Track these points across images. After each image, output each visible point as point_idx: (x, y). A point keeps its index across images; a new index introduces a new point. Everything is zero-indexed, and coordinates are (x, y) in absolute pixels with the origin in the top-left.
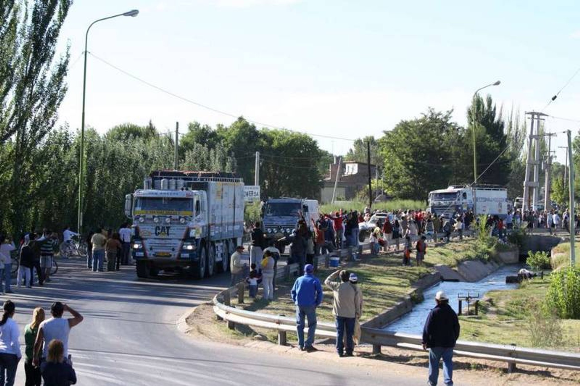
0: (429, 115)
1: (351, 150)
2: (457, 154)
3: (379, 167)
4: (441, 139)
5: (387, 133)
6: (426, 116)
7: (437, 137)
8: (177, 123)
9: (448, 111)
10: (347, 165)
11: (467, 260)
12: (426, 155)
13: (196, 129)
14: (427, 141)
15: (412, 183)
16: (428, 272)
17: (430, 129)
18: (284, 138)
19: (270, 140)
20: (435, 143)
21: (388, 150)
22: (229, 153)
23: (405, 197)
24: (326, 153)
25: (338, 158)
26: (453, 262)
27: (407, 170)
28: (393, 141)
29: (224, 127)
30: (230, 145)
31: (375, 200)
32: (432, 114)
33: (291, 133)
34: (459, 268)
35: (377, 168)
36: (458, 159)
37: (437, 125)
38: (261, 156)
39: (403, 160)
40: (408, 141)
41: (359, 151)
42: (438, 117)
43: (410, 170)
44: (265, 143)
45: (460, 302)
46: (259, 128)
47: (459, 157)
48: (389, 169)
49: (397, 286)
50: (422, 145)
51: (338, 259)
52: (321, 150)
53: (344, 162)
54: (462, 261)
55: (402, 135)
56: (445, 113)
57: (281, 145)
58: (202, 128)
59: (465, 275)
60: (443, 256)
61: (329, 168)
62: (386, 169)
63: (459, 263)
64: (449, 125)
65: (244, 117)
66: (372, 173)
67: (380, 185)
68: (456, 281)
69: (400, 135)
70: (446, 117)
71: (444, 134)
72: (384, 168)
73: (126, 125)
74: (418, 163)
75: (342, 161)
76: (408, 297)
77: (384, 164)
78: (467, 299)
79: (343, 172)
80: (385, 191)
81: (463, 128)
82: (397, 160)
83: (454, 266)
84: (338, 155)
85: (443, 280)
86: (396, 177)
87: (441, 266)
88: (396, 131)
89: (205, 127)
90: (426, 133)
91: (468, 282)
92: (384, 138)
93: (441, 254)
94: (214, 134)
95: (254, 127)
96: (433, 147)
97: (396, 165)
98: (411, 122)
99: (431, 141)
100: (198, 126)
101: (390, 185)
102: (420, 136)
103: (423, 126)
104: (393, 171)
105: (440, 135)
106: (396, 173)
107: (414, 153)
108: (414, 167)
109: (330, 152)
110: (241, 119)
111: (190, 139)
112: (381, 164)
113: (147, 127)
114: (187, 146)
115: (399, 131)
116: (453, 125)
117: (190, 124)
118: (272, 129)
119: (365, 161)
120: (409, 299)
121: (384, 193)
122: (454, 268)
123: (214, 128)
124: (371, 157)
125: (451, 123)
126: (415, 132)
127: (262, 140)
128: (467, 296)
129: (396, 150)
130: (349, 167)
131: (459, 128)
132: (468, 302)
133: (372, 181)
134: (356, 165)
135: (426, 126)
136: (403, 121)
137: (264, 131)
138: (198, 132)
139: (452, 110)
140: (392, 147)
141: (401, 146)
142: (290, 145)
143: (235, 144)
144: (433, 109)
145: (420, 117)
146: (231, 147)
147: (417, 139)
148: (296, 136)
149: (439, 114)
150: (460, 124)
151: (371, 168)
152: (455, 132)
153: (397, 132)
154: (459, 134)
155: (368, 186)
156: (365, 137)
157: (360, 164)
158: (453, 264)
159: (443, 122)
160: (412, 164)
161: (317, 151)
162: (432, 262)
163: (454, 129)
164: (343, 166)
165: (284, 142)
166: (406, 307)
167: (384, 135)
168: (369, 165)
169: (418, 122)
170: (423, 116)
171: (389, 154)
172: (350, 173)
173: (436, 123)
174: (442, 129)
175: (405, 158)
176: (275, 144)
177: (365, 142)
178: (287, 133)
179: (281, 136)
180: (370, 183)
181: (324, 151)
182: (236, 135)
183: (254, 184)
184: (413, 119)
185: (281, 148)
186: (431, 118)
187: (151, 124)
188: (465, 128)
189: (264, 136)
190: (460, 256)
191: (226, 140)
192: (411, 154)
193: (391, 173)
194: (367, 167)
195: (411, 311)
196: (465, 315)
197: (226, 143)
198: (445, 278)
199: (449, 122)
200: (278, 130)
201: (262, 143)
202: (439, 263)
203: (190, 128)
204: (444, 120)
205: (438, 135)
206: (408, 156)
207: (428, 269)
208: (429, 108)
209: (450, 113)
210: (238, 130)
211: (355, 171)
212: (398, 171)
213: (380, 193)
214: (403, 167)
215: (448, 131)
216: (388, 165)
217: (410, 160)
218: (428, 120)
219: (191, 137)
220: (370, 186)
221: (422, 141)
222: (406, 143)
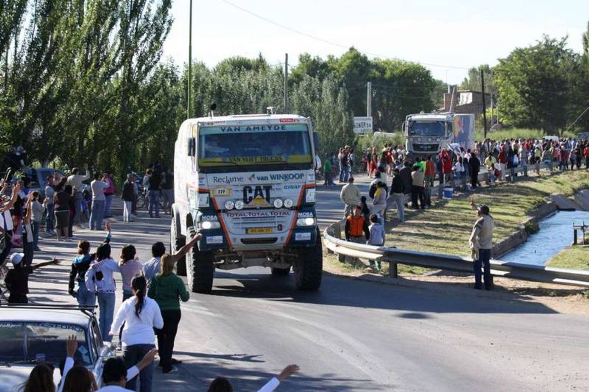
0: (544, 42)
1: (466, 79)
2: (574, 82)
3: (493, 96)
4: (557, 66)
5: (501, 61)
6: (540, 43)
7: (553, 64)
8: (287, 55)
9: (563, 38)
10: (461, 94)
11: (584, 189)
12: (541, 83)
13: (307, 61)
14: (543, 69)
15: (528, 111)
16: (543, 201)
17: (545, 56)
18: (397, 68)
19: (382, 71)
20: (551, 70)
21: (502, 78)
22: (340, 84)
23: (521, 126)
24: (440, 82)
25: (452, 87)
26: (570, 191)
27: (523, 99)
28: (507, 69)
29: (335, 58)
30: (343, 76)
31: (491, 130)
32: (547, 41)
33: (403, 63)
34: (576, 197)
35: (491, 96)
36: (574, 87)
37: (552, 52)
38: (372, 87)
39: (518, 88)
40: (523, 68)
41: (474, 79)
42: (553, 44)
43: (526, 98)
44: (377, 74)
45: (575, 231)
46: (370, 58)
47: (575, 85)
48: (504, 97)
49: (512, 215)
50: (538, 72)
51: (451, 189)
52: (434, 80)
53: (458, 91)
54: (579, 189)
55: (517, 63)
56: (559, 40)
57: (394, 75)
58: (312, 59)
59: (581, 204)
60: (559, 185)
61: (443, 98)
62: (501, 98)
63: (576, 191)
64: (564, 52)
65: (355, 48)
66: (486, 101)
67: (495, 114)
68: (573, 210)
69: (515, 63)
70: (561, 44)
71: (559, 61)
72: (498, 96)
73: (236, 59)
74: (533, 91)
75: (456, 90)
76: (523, 227)
77: (498, 92)
78: (583, 228)
79: (457, 101)
80: (500, 121)
81: (579, 55)
82: (512, 88)
83: (570, 195)
84: (452, 84)
85: (559, 209)
86: (512, 106)
87: (558, 195)
88: (510, 58)
89: (316, 58)
90: (541, 60)
91: (584, 210)
92: (498, 66)
93: (557, 183)
94: (325, 65)
95: (366, 58)
96: (549, 75)
97: (511, 94)
98: (526, 49)
99: (547, 68)
100: (309, 57)
101: (506, 113)
102: (536, 64)
103: (537, 53)
104: (508, 99)
105: (555, 62)
106: (511, 101)
107: (530, 80)
108: (530, 95)
109: (444, 82)
110: (352, 49)
111: (301, 70)
112: (496, 92)
113: (257, 59)
114: (298, 78)
115: (514, 58)
116: (568, 51)
117: (301, 55)
118: (383, 59)
119: (480, 90)
120: (524, 229)
121: (499, 123)
122: (570, 197)
123: (325, 59)
124: (485, 85)
125: (566, 50)
126: (530, 59)
127: (374, 71)
128: (582, 225)
129: (511, 78)
130: (463, 96)
131: (575, 55)
132: (584, 231)
133: (487, 110)
134: (471, 94)
135: (542, 53)
136: (517, 49)
137: (376, 61)
138: (309, 63)
139: (567, 37)
140: (507, 75)
141: (516, 74)
142: (404, 75)
143: (347, 75)
144: (548, 36)
145: (535, 44)
146: (344, 78)
147: (532, 67)
148: (409, 65)
149: (554, 41)
150: (575, 51)
151: (486, 97)
152: (571, 59)
153: (512, 60)
154: (575, 60)
155: (483, 115)
156: (479, 66)
157: (475, 94)
158: (569, 193)
159: (559, 49)
160: (527, 92)
161: (430, 81)
162: (548, 191)
163: (570, 56)
164: (458, 95)
165: (396, 72)
166: (521, 237)
167: (499, 63)
168: (483, 94)
169: (532, 49)
170: (538, 43)
171: (504, 81)
172: (464, 103)
173: (551, 49)
174: (557, 56)
175: (520, 86)
176: (388, 75)
177: (479, 70)
178: (400, 63)
179: (393, 66)
180: (484, 112)
181: (438, 81)
182: (348, 66)
183: (366, 116)
184: (528, 47)
185: (393, 78)
186: (546, 45)
187: (261, 57)
188: (581, 55)
189: (376, 66)
190: (576, 185)
191: (338, 71)
192: (526, 82)
193: (506, 102)
194: (481, 95)
195: (526, 241)
196: (581, 244)
197: (337, 74)
198: (561, 207)
199: (564, 49)
200: (391, 60)
201: (375, 74)
202: (554, 192)
203: (301, 59)
204: (559, 47)
205: (553, 62)
206: (523, 84)
207: (544, 199)
208: (544, 34)
209: (565, 40)
210: (350, 60)
211: (470, 101)
212: (514, 99)
213: (495, 122)
214: (519, 95)
215: (563, 58)
216: (503, 93)
217: (527, 88)
218: (543, 47)
219: (302, 68)
220: (485, 115)
221: (537, 68)
222: (522, 70)
